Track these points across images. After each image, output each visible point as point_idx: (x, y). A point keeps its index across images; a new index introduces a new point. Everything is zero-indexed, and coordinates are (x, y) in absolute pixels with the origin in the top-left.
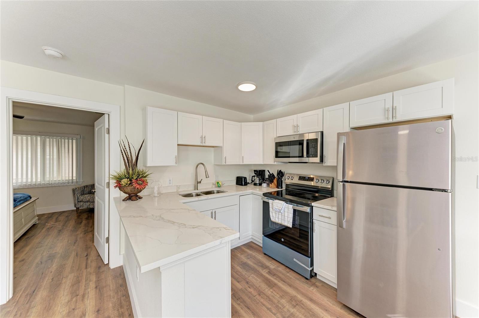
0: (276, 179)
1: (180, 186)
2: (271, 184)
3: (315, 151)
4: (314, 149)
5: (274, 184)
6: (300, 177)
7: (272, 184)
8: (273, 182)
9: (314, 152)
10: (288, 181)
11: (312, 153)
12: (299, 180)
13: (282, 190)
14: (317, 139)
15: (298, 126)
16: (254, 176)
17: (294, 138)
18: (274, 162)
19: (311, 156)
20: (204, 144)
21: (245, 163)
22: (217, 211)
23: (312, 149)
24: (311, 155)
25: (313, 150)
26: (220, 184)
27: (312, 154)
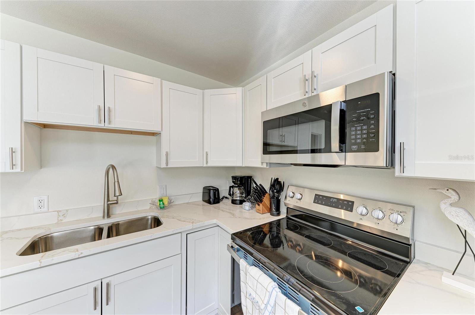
0: (267, 195)
1: (67, 211)
2: (259, 205)
3: (368, 133)
4: (365, 127)
5: (265, 205)
6: (316, 195)
7: (261, 205)
8: (261, 201)
9: (365, 136)
10: (292, 203)
11: (356, 139)
12: (314, 202)
13: (279, 220)
14: (377, 95)
15: (313, 76)
16: (233, 187)
17: (304, 105)
18: (261, 163)
19: (355, 147)
20: (109, 126)
21: (210, 164)
22: (113, 281)
23: (359, 128)
24: (355, 144)
25: (362, 130)
26: (163, 204)
27: (359, 141)
